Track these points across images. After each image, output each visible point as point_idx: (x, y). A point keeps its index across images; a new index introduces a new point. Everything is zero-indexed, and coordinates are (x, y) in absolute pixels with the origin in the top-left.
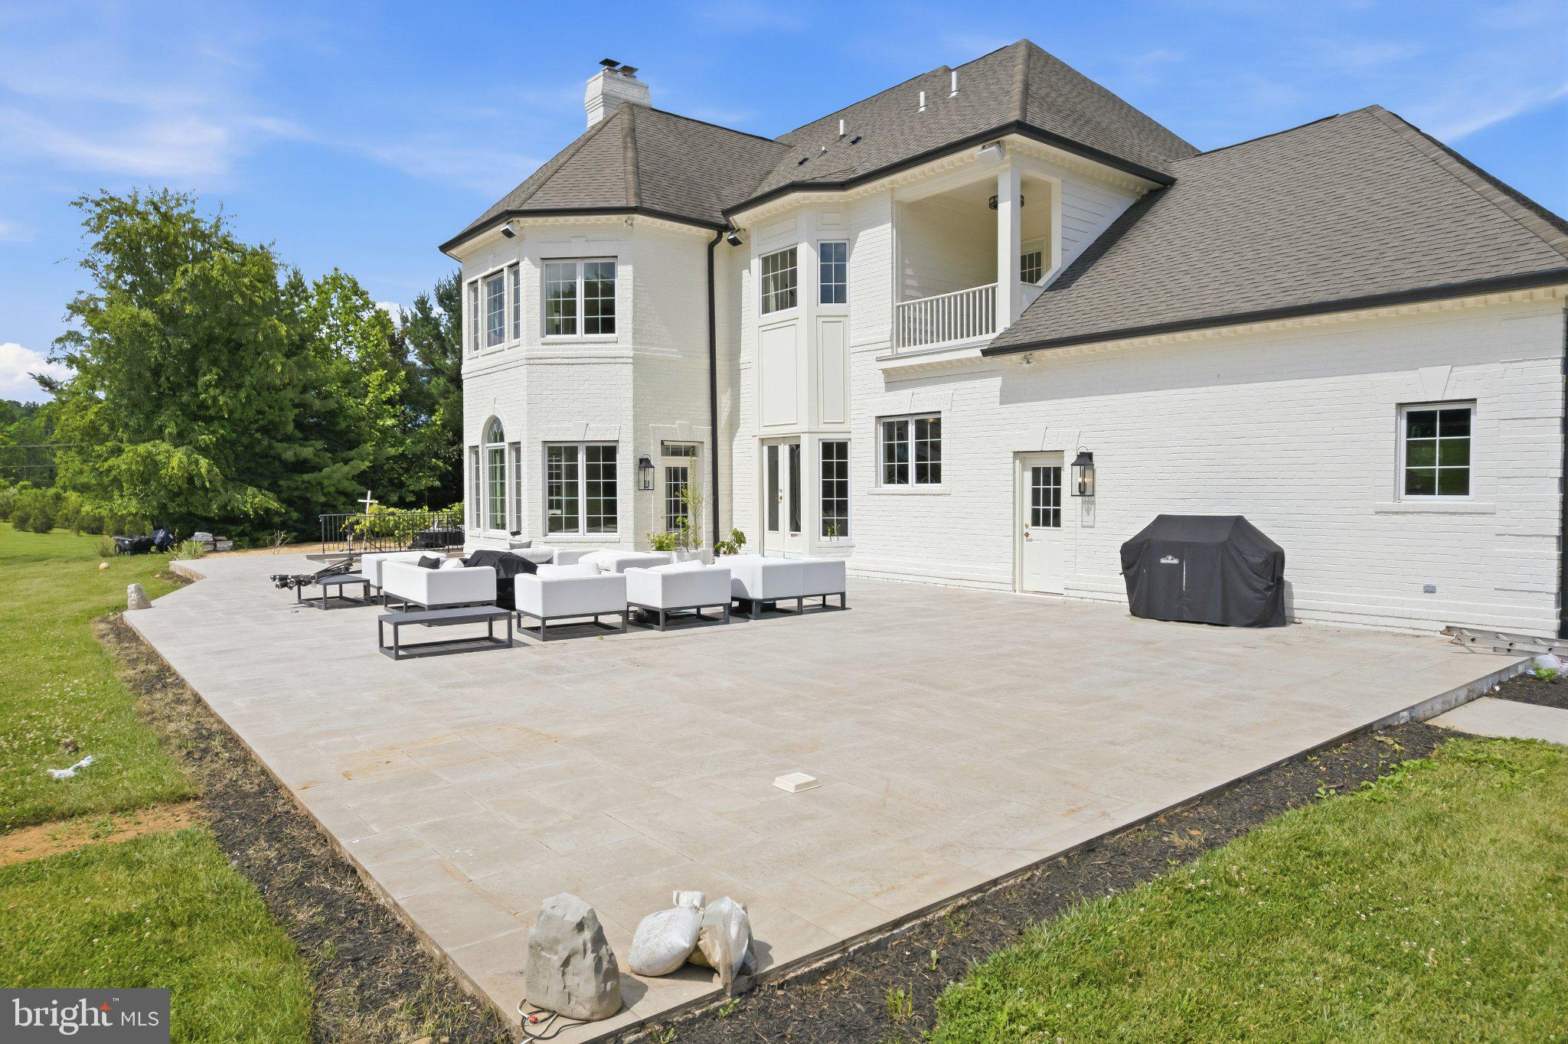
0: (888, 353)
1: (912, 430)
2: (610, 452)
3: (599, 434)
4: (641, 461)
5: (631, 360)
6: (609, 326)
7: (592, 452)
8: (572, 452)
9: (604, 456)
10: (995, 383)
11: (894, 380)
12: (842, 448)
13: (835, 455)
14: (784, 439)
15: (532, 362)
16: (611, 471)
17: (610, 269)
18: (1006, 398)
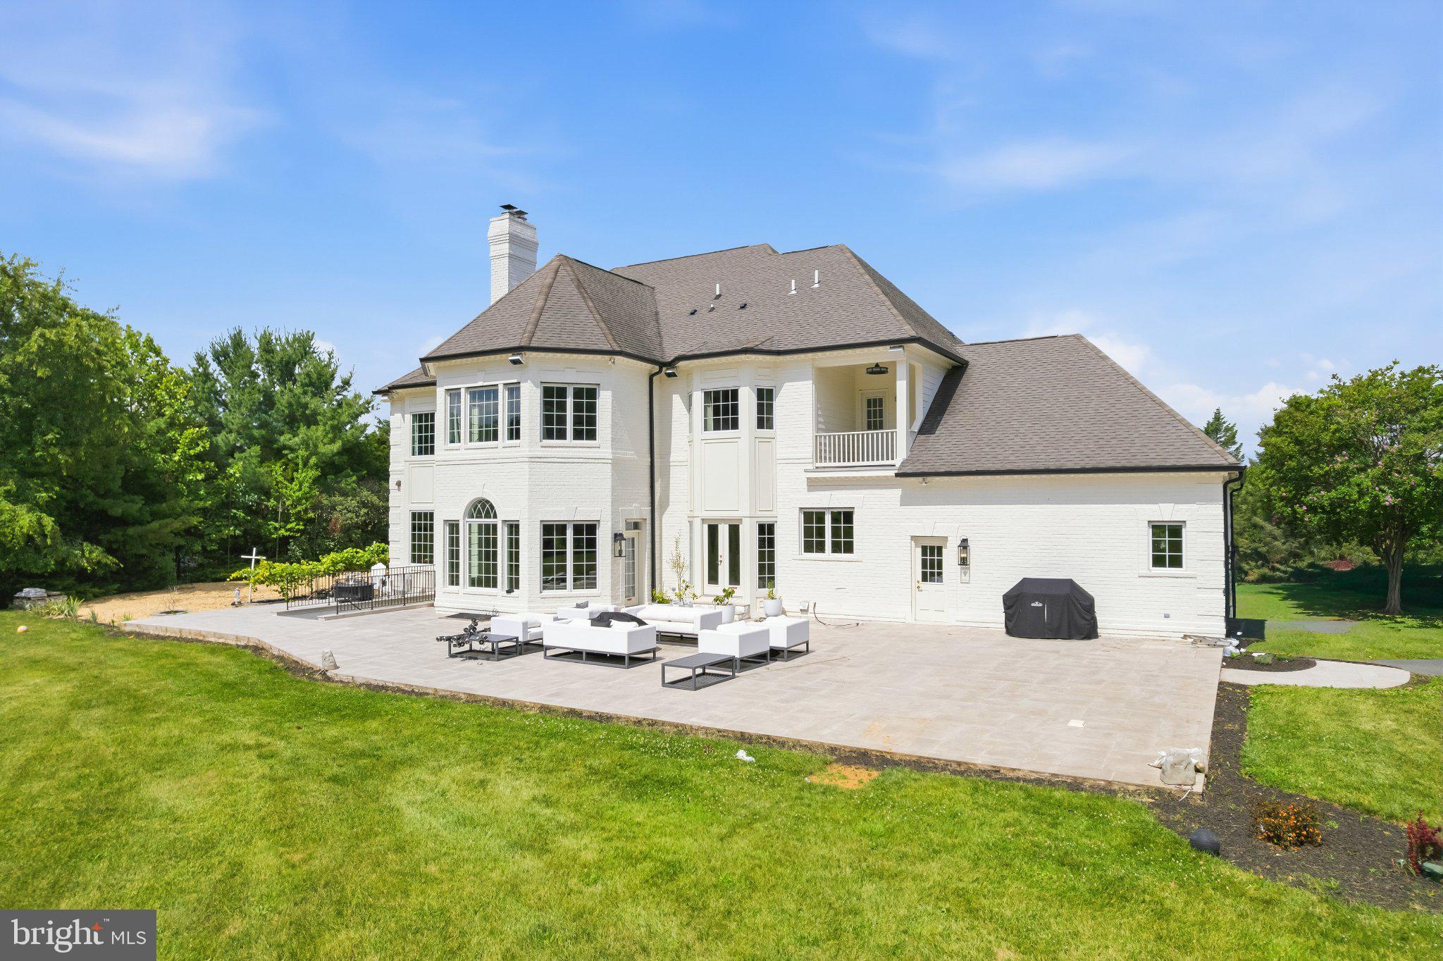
0: (810, 467)
1: (828, 518)
2: (592, 528)
3: (584, 516)
4: (616, 535)
5: (610, 461)
6: (592, 435)
7: (578, 529)
8: (562, 529)
9: (586, 532)
10: (897, 493)
11: (813, 485)
12: (771, 528)
13: (766, 532)
14: (724, 521)
15: (533, 460)
16: (592, 543)
17: (592, 393)
18: (905, 502)
